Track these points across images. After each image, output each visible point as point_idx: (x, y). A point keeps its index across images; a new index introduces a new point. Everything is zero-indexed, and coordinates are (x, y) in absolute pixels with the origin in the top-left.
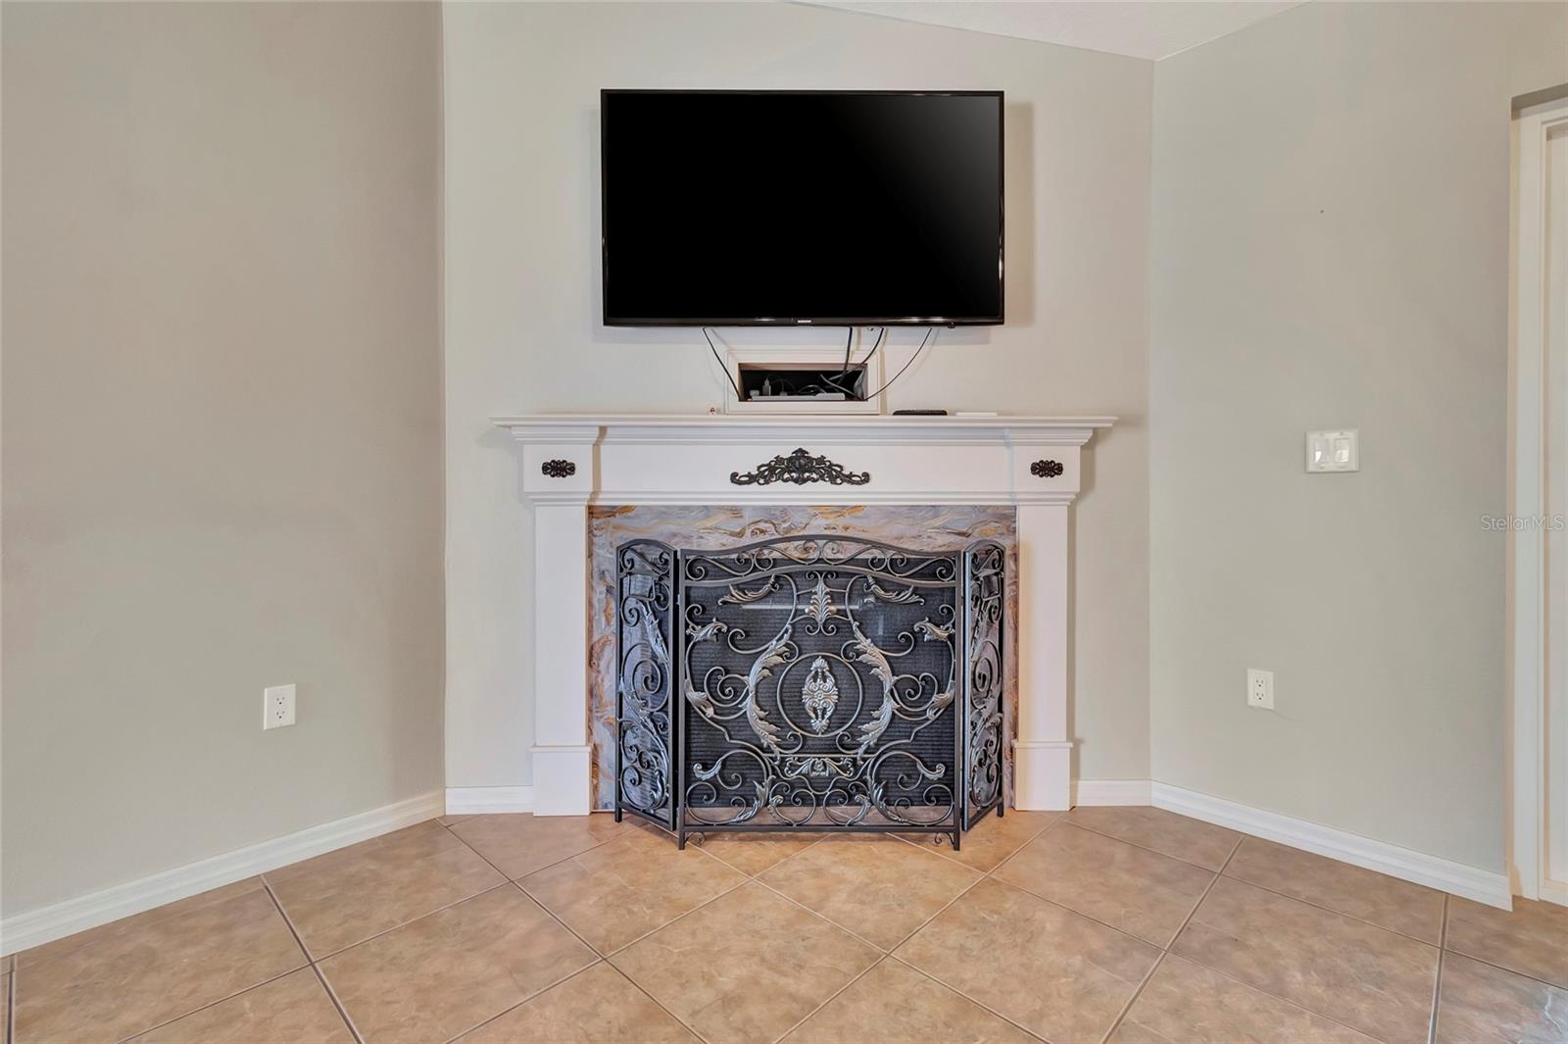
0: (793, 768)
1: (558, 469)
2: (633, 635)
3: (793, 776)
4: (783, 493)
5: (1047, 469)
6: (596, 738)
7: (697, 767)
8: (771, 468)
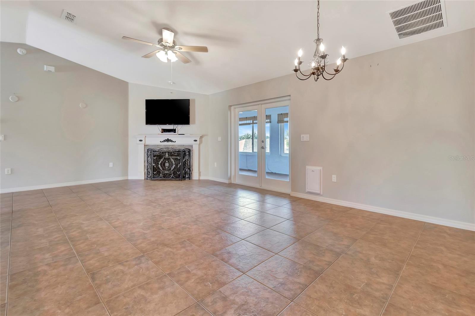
0: (164, 172)
1: (141, 141)
2: (148, 159)
3: (164, 173)
4: (166, 143)
5: (196, 141)
6: (145, 171)
7: (154, 172)
8: (165, 141)
